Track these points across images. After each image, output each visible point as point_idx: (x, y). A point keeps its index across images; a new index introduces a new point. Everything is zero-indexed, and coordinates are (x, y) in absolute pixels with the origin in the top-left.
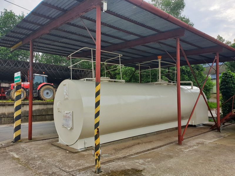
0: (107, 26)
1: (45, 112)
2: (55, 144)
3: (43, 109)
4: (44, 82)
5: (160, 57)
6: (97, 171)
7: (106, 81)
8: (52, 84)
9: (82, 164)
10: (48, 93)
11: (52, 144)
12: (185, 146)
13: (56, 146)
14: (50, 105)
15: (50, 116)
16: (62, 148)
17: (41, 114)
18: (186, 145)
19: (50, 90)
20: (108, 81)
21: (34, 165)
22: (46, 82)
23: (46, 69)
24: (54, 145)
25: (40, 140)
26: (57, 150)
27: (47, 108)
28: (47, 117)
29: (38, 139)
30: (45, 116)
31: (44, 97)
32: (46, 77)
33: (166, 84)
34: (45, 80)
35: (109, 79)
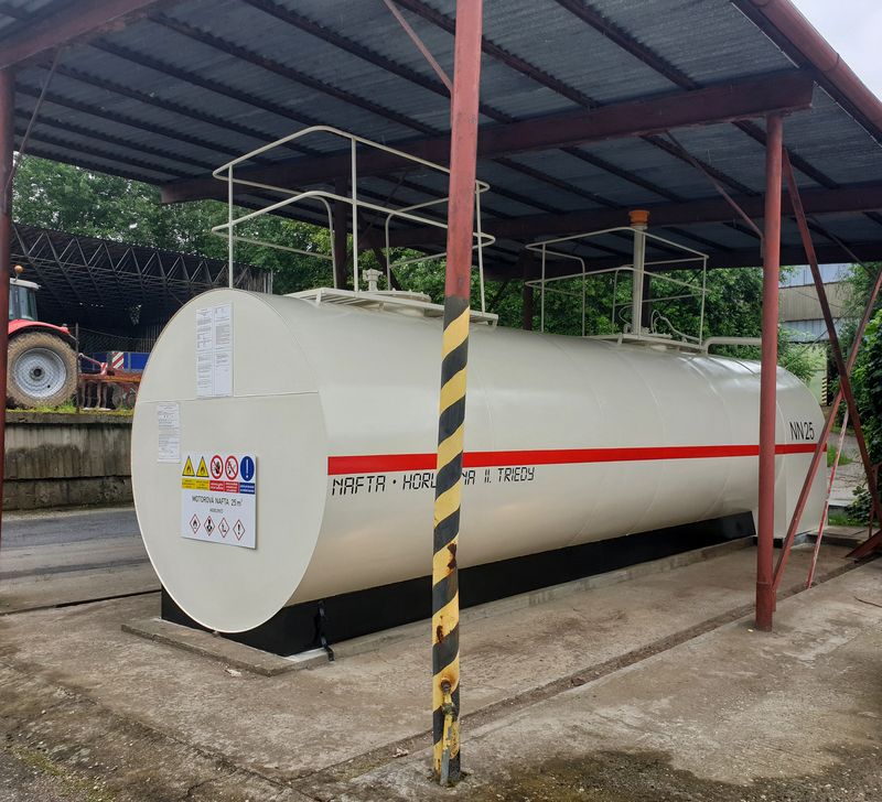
0: (440, 25)
1: (33, 464)
2: (139, 626)
3: (22, 451)
4: (19, 318)
5: (640, 216)
6: (445, 772)
7: (413, 312)
8: (64, 328)
9: (342, 737)
10: (38, 372)
11: (126, 630)
12: (789, 636)
13: (153, 638)
14: (58, 431)
15: (57, 486)
16: (190, 650)
17: (15, 474)
18: (789, 629)
19: (51, 359)
20: (419, 314)
21: (63, 747)
22: (30, 314)
23: (27, 253)
24: (139, 634)
25: (44, 603)
26: (167, 657)
27: (43, 447)
28: (44, 491)
29: (33, 603)
30: (32, 484)
31: (18, 389)
32: (30, 290)
33: (663, 348)
34: (24, 307)
35: (425, 300)
